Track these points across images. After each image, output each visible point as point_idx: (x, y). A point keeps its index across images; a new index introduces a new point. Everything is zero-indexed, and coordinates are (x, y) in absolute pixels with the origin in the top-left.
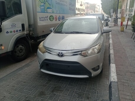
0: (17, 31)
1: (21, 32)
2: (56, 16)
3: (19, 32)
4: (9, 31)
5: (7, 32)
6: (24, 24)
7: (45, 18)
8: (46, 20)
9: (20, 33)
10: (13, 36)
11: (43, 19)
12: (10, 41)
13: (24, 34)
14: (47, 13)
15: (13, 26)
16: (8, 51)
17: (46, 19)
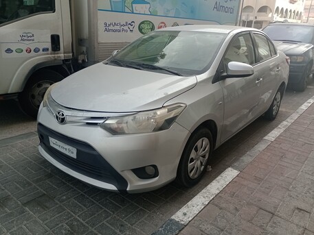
0: (36, 50)
1: (48, 54)
2: (162, 23)
3: (41, 52)
4: (14, 48)
5: (9, 51)
6: (58, 36)
7: (124, 25)
8: (126, 31)
9: (45, 54)
10: (26, 61)
11: (117, 28)
12: (17, 71)
13: (55, 60)
14: (133, 13)
15: (25, 38)
16: (9, 92)
17: (126, 28)
